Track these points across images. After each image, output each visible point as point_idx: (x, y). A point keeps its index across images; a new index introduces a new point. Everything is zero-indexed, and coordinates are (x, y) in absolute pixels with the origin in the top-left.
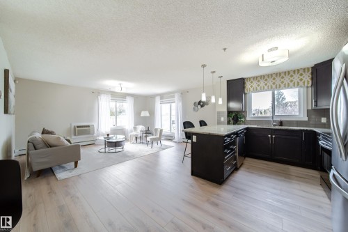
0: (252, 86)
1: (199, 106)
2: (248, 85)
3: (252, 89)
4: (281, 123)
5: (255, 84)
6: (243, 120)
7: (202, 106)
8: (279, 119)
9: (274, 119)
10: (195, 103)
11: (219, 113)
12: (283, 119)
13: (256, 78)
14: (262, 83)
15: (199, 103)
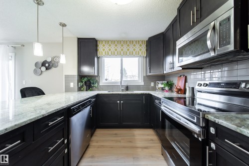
0: (104, 50)
1: (43, 69)
2: (101, 48)
3: (104, 53)
4: (127, 88)
5: (107, 48)
6: (96, 85)
7: (47, 69)
8: (126, 84)
9: (122, 84)
10: (36, 64)
11: (67, 77)
12: (129, 84)
13: (107, 42)
14: (113, 48)
15: (43, 64)
